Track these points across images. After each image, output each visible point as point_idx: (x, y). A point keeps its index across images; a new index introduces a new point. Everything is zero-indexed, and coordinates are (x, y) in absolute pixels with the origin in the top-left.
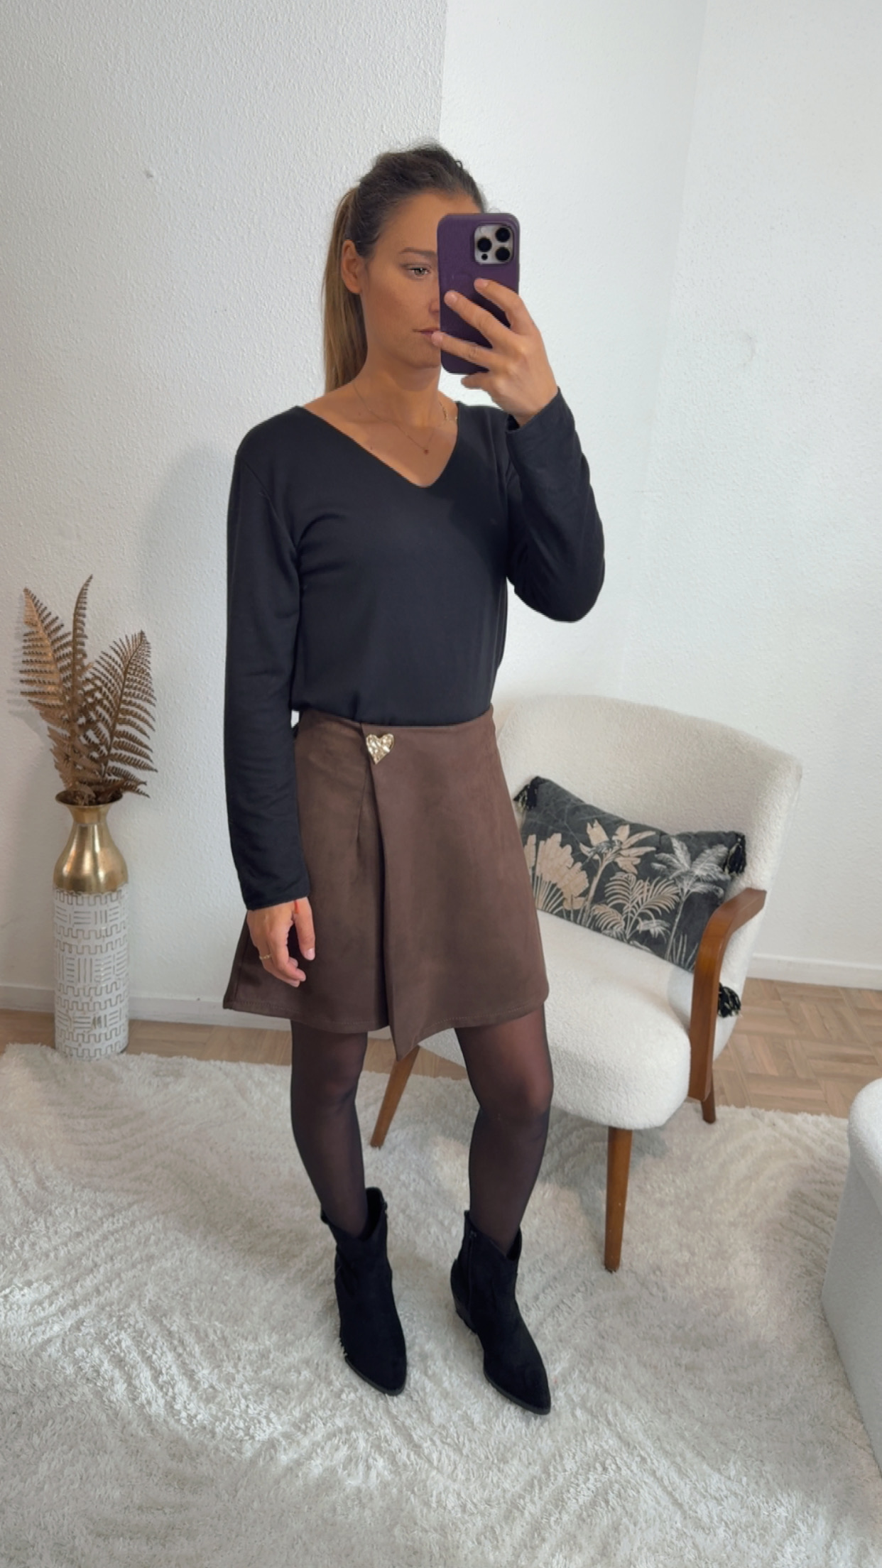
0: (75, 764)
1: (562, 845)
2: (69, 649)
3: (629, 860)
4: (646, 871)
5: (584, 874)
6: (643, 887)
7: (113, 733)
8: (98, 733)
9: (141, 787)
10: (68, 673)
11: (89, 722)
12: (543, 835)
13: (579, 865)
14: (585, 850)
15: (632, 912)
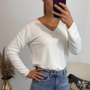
0: (4, 74)
1: (75, 84)
2: (2, 57)
3: (84, 86)
4: (87, 87)
5: (78, 88)
7: (9, 69)
8: (7, 69)
9: (14, 77)
10: (2, 61)
11: (6, 67)
12: (72, 82)
13: (77, 87)
14: (78, 84)
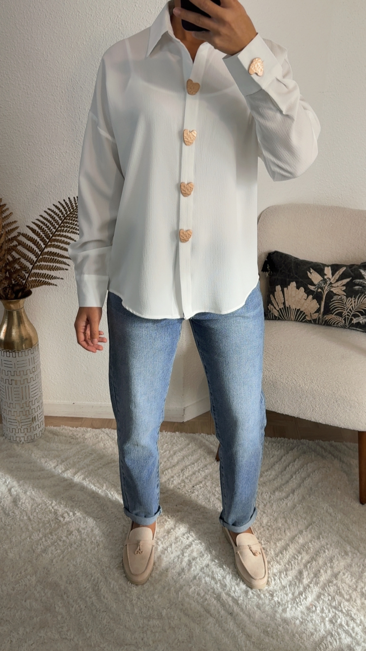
1: (298, 288)
3: (339, 289)
4: (350, 291)
5: (315, 301)
6: (351, 301)
13: (311, 297)
14: (312, 288)
15: (348, 315)
